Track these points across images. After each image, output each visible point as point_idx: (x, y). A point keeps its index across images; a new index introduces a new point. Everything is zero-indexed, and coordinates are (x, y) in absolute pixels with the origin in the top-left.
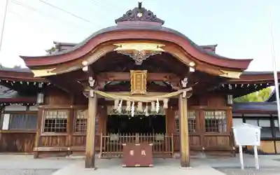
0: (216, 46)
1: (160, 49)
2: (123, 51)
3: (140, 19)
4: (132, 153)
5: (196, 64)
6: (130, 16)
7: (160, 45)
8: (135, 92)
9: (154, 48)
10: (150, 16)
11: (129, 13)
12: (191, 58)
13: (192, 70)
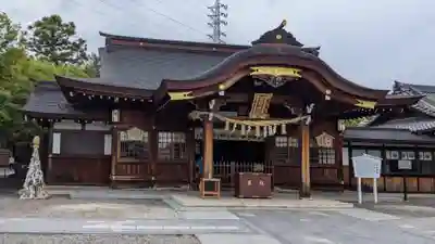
0: (319, 48)
1: (297, 75)
3: (279, 41)
4: (249, 183)
5: (332, 92)
6: (268, 37)
7: (297, 70)
9: (290, 72)
10: (289, 38)
12: (328, 86)
13: (328, 98)
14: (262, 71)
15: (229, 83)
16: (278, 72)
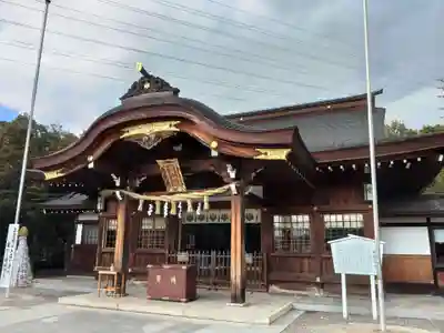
1: (174, 129)
2: (130, 137)
3: (148, 91)
6: (137, 88)
7: (174, 123)
8: (171, 190)
9: (166, 127)
10: (161, 85)
11: (135, 86)
13: (215, 153)
14: (133, 132)
15: (99, 152)
16: (149, 130)
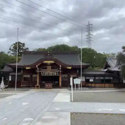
1: (53, 62)
4: (47, 86)
13: (60, 67)
14: (46, 62)
15: (39, 65)
16: (49, 62)
